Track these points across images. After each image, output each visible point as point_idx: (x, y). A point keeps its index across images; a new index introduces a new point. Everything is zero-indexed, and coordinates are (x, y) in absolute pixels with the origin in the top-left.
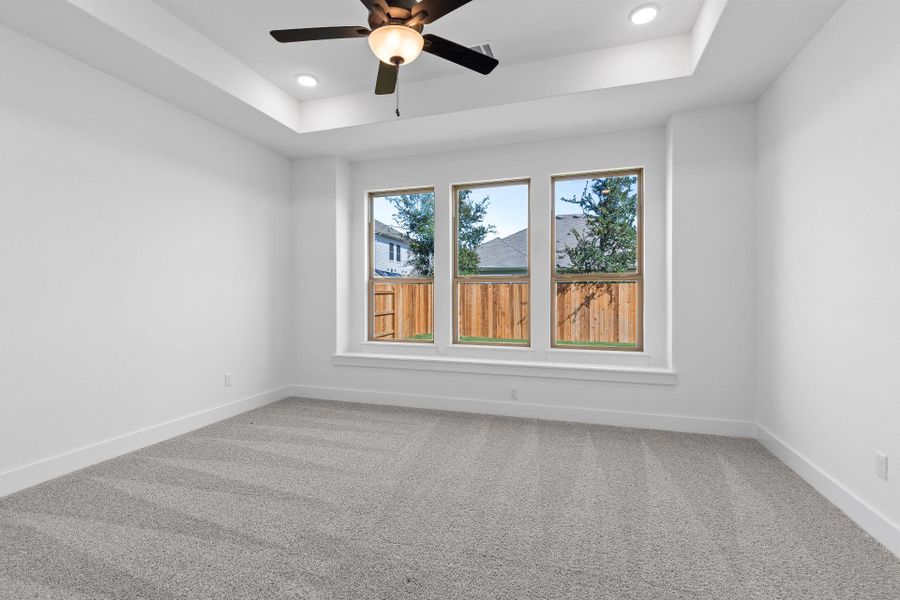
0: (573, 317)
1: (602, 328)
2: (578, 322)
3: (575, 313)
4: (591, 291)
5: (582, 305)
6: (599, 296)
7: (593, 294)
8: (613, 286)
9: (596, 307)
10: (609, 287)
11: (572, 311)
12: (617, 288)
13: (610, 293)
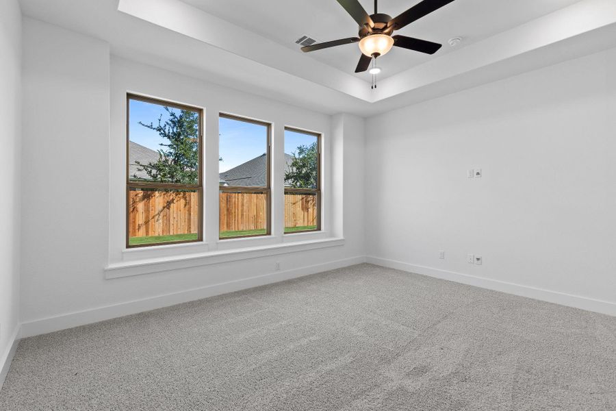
0: (157, 217)
1: (179, 224)
2: (161, 221)
3: (159, 214)
4: (171, 198)
5: (164, 208)
6: (177, 201)
7: (173, 200)
8: (187, 194)
9: (175, 209)
10: (184, 195)
11: (156, 213)
12: (190, 196)
13: (185, 199)
